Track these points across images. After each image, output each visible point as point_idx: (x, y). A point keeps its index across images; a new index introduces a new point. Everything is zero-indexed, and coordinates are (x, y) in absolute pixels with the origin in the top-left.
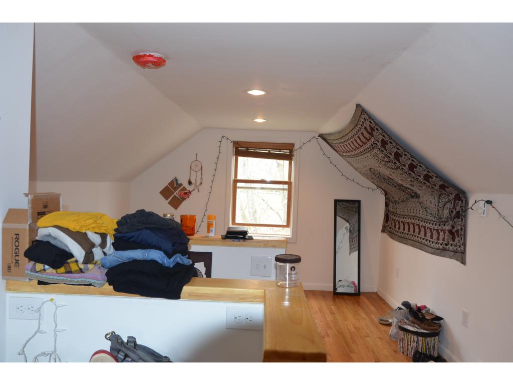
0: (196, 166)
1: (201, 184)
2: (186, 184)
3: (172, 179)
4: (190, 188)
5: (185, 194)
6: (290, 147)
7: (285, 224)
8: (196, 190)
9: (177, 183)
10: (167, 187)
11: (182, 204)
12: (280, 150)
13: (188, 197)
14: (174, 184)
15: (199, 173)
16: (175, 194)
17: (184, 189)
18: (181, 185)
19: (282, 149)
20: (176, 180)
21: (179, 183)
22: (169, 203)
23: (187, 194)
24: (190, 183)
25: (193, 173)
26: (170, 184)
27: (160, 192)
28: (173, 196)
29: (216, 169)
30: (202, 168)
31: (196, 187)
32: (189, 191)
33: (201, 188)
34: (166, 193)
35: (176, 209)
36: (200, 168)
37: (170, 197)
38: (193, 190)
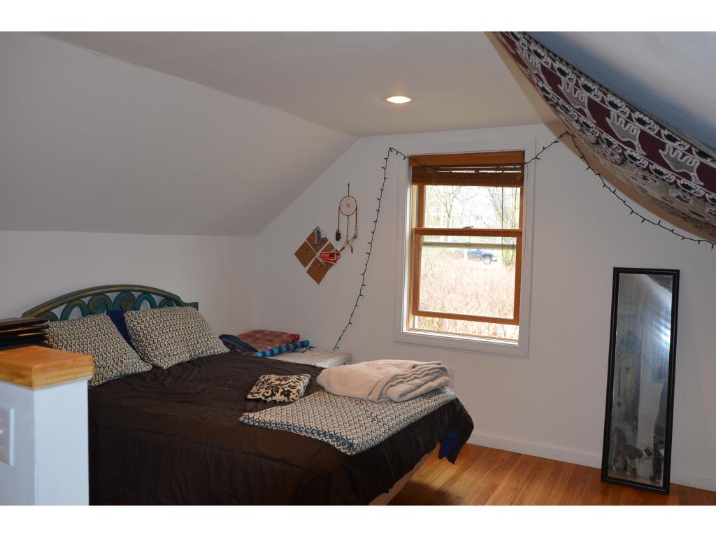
0: (348, 205)
1: (355, 237)
2: (331, 239)
3: (312, 231)
4: (338, 246)
5: (332, 255)
6: (518, 158)
7: (511, 317)
8: (348, 249)
9: (319, 237)
10: (305, 244)
11: (327, 274)
12: (497, 167)
13: (335, 262)
14: (316, 239)
15: (353, 218)
16: (317, 256)
17: (331, 247)
18: (325, 240)
19: (501, 165)
20: (319, 232)
21: (323, 236)
22: (309, 272)
23: (333, 256)
24: (338, 237)
25: (344, 219)
26: (309, 239)
27: (295, 254)
28: (314, 259)
29: (378, 211)
30: (356, 209)
31: (348, 242)
32: (336, 251)
33: (355, 244)
34: (303, 254)
35: (319, 283)
36: (355, 209)
37: (310, 261)
38: (343, 248)
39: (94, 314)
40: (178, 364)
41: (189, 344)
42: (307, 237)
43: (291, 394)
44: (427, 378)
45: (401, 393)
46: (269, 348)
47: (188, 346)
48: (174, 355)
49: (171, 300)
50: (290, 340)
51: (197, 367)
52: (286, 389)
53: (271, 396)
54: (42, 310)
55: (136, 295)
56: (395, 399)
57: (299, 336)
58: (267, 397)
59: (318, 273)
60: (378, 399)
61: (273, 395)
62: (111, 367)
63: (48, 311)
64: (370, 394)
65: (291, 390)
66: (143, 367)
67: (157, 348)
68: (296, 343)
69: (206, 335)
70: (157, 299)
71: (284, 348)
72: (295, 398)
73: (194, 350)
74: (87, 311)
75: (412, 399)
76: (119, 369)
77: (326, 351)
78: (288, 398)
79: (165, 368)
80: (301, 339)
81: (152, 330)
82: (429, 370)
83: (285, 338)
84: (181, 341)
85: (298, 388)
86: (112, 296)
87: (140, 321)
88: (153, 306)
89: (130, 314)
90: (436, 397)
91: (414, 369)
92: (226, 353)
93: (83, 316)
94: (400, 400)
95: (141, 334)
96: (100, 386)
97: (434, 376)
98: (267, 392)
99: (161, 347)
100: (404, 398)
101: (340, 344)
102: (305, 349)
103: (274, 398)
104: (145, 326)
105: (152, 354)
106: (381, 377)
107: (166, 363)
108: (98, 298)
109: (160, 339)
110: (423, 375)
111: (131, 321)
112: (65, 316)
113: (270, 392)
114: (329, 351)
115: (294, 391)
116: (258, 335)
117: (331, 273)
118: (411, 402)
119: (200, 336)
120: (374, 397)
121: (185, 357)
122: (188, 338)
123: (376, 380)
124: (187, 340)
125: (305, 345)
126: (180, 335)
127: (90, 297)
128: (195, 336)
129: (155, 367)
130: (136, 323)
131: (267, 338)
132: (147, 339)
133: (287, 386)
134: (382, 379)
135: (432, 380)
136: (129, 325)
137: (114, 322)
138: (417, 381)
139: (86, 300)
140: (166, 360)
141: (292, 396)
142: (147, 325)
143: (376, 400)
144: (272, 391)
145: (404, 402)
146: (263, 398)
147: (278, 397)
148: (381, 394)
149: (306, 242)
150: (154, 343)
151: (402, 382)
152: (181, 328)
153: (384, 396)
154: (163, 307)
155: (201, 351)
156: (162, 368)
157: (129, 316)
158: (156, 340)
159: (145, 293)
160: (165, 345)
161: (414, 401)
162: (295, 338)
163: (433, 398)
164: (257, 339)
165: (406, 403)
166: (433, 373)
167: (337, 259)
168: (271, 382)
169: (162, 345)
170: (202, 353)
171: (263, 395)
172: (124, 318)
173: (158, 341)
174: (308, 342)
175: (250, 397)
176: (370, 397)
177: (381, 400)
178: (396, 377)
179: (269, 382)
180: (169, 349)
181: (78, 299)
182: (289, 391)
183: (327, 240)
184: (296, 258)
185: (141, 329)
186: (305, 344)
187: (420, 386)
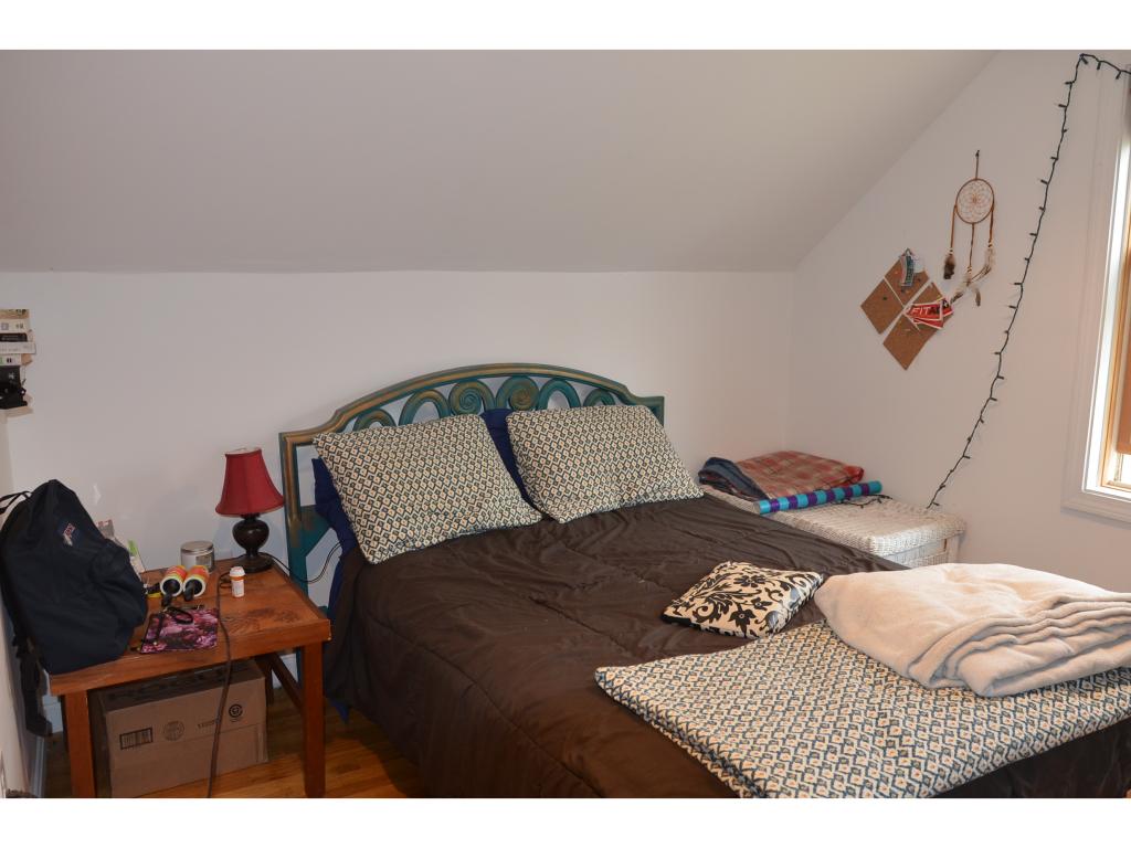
0: (975, 200)
1: (987, 270)
2: (936, 275)
3: (895, 260)
4: (947, 290)
5: (934, 310)
8: (970, 297)
9: (910, 271)
10: (882, 286)
11: (924, 350)
13: (941, 324)
14: (905, 276)
15: (983, 229)
16: (904, 312)
17: (933, 292)
18: (922, 278)
20: (910, 262)
21: (917, 269)
22: (887, 344)
23: (938, 312)
24: (949, 269)
25: (963, 230)
26: (887, 276)
27: (863, 306)
28: (898, 317)
29: (1043, 209)
30: (992, 209)
31: (969, 282)
32: (944, 301)
33: (987, 286)
34: (878, 307)
35: (906, 369)
36: (989, 206)
37: (890, 323)
38: (958, 296)
39: (459, 413)
40: (592, 515)
41: (622, 477)
42: (886, 272)
43: (752, 620)
44: (1092, 638)
45: (996, 674)
46: (792, 492)
47: (619, 481)
48: (586, 497)
49: (607, 393)
50: (842, 479)
51: (623, 525)
52: (744, 608)
53: (711, 618)
54: (366, 406)
55: (540, 382)
56: (979, 688)
57: (862, 471)
58: (702, 619)
59: (905, 346)
60: (934, 677)
61: (715, 616)
62: (459, 514)
63: (376, 408)
64: (916, 661)
65: (755, 612)
66: (524, 515)
67: (555, 483)
68: (853, 487)
69: (657, 461)
70: (581, 391)
71: (821, 496)
72: (757, 632)
73: (629, 489)
74: (447, 409)
75: (1030, 692)
76: (472, 519)
77: (912, 509)
78: (744, 630)
79: (562, 521)
80: (867, 479)
81: (551, 449)
82: (1100, 618)
83: (831, 473)
84: (606, 471)
85: (775, 607)
86: (494, 385)
87: (531, 432)
88: (573, 402)
89: (517, 418)
90: (1114, 692)
91: (1060, 610)
92: (695, 499)
93: (441, 416)
94: (992, 692)
95: (531, 455)
96: (432, 547)
97: (1111, 636)
98: (705, 609)
99: (563, 481)
100: (1003, 690)
101: (943, 497)
102: (870, 498)
103: (715, 624)
104: (540, 442)
105: (546, 494)
106: (961, 618)
107: (565, 513)
108: (468, 385)
109: (563, 466)
110: (1079, 628)
111: (518, 430)
112: (406, 418)
113: (711, 607)
114: (917, 509)
115: (760, 614)
116: (784, 463)
117: (931, 348)
118: (1025, 701)
119: (644, 464)
120: (924, 671)
121: (610, 502)
122: (620, 467)
123: (944, 626)
124: (617, 469)
125: (872, 492)
126: (603, 460)
127: (453, 385)
128: (634, 464)
129: (547, 518)
130: (524, 435)
131: (800, 469)
132: (540, 465)
133: (749, 599)
134: (961, 626)
135: (1106, 645)
136: (514, 437)
137: (491, 429)
138: (1058, 646)
139: (445, 390)
140: (570, 505)
141: (752, 626)
142: (543, 438)
143: (925, 682)
144: (716, 607)
145: (1004, 698)
146: (694, 620)
147: (725, 623)
148: (944, 666)
149: (883, 283)
150: (551, 472)
151: (1009, 643)
152: (608, 446)
153: (950, 674)
154: (592, 404)
155: (641, 493)
156: (557, 521)
157: (517, 423)
158: (555, 469)
159: (556, 378)
160: (571, 478)
161: (1036, 698)
162: (854, 475)
163: (1103, 695)
164: (780, 470)
165: (1009, 704)
166: (1115, 625)
167: (945, 319)
168: (725, 586)
169: (566, 477)
170: (646, 495)
171: (695, 613)
172: (506, 424)
173: (559, 470)
174: (878, 487)
175: (670, 612)
176: (915, 671)
177: (943, 683)
178: (992, 629)
179: (721, 584)
180: (577, 485)
181: (430, 388)
182: (749, 614)
183: (926, 278)
184: (863, 315)
185: (532, 445)
186: (872, 488)
187: (1064, 659)
